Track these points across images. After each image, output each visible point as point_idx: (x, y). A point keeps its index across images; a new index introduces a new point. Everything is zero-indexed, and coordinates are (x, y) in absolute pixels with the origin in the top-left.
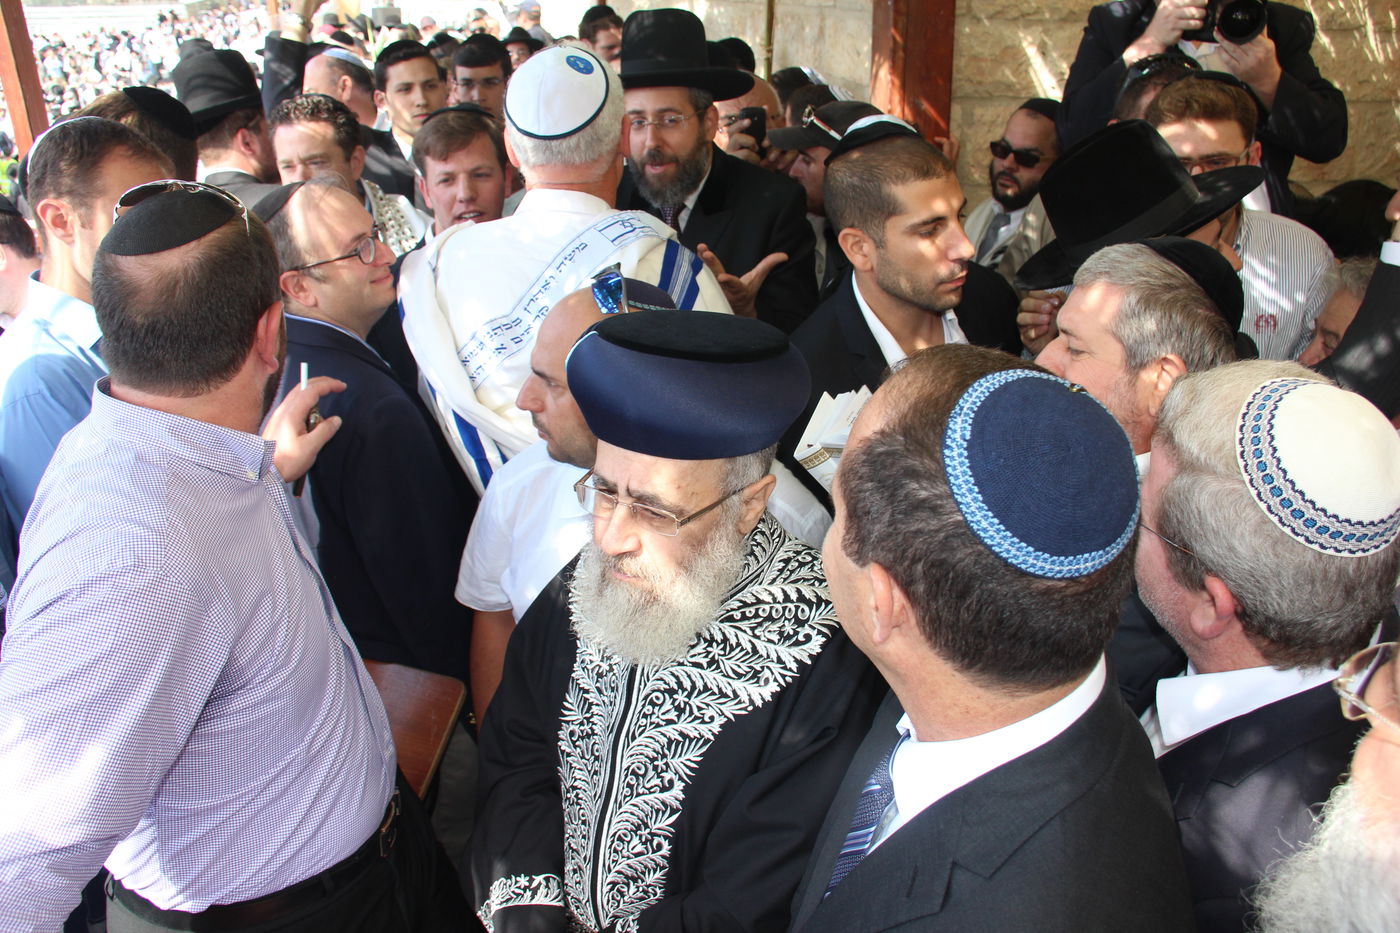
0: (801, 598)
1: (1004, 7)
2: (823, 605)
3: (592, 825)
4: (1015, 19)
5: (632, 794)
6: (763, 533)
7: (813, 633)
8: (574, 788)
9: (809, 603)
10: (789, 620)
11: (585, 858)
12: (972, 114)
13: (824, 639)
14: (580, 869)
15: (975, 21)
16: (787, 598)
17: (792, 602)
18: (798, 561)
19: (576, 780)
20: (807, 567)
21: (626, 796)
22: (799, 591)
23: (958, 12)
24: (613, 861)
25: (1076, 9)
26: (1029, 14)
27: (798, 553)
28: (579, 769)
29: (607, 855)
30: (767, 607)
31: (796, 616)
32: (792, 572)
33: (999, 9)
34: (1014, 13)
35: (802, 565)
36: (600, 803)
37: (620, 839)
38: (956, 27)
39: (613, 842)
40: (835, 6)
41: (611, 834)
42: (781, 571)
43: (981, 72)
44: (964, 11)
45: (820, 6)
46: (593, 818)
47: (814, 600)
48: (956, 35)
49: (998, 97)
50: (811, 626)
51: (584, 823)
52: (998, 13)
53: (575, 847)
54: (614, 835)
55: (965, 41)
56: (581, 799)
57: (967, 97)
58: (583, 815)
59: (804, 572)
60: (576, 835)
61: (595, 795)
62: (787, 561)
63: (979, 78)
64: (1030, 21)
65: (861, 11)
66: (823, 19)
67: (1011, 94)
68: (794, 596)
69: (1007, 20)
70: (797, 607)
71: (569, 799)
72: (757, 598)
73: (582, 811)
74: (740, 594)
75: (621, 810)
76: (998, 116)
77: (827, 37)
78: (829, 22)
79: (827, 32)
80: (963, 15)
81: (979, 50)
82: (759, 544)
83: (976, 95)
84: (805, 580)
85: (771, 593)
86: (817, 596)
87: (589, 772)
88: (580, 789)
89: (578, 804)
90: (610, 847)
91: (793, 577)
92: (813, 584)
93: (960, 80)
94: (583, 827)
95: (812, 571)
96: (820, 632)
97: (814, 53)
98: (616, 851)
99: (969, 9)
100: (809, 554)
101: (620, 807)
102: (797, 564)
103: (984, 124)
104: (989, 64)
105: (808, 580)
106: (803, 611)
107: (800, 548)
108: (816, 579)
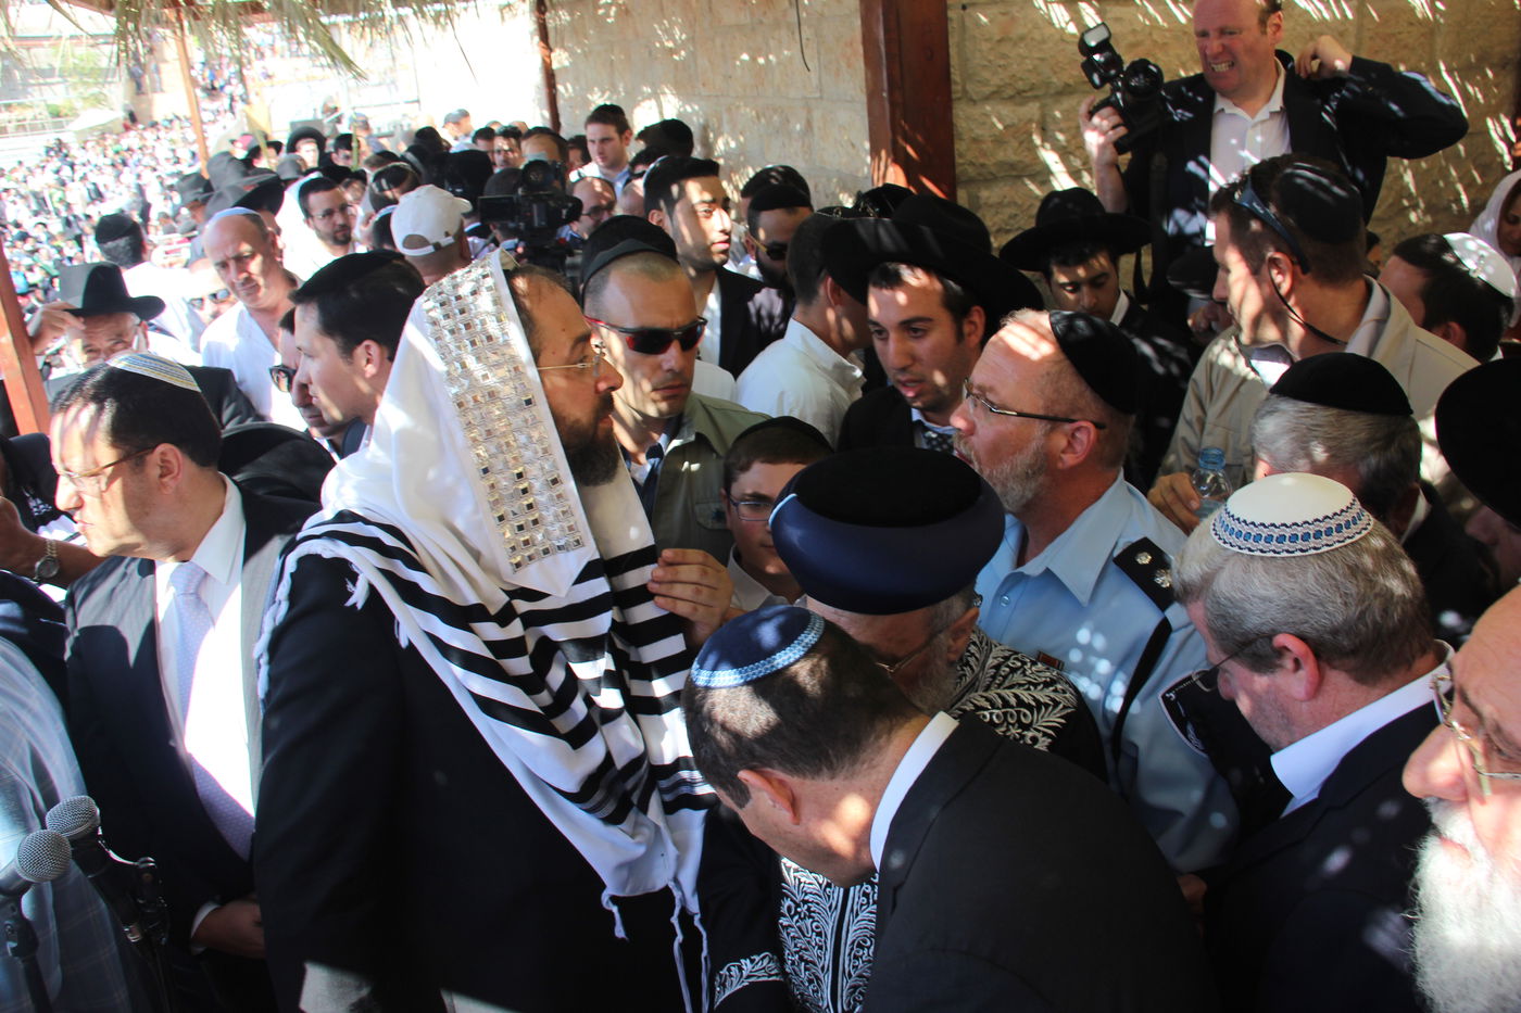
0: (1021, 703)
1: (999, 87)
2: (1043, 709)
3: (829, 937)
4: (1011, 98)
5: (868, 903)
6: (974, 643)
7: (1039, 735)
8: (805, 902)
9: (1029, 707)
10: (1013, 725)
11: (823, 968)
12: (978, 197)
13: (1050, 740)
14: (818, 978)
15: (971, 103)
16: (1006, 704)
17: (1012, 707)
18: (1008, 666)
19: (806, 894)
20: (1019, 672)
21: (862, 905)
22: (1016, 696)
23: (954, 96)
24: (854, 967)
25: (1071, 82)
26: (1024, 91)
27: (1007, 658)
28: (810, 884)
29: (847, 962)
30: (986, 713)
31: (1019, 721)
32: (1005, 677)
33: (995, 89)
34: (1010, 92)
35: (1013, 670)
36: (837, 914)
37: (859, 946)
38: (954, 111)
39: (852, 949)
40: (821, 98)
41: (849, 943)
42: (994, 677)
43: (984, 154)
44: (959, 95)
45: (805, 98)
46: (829, 930)
47: (1034, 704)
48: (954, 121)
49: (1002, 177)
50: (1036, 729)
51: (819, 934)
52: (994, 93)
53: (810, 959)
54: (853, 942)
55: (964, 125)
56: (814, 912)
57: (971, 181)
58: (817, 927)
59: (1018, 678)
60: (809, 947)
61: (830, 907)
62: (997, 667)
63: (982, 161)
64: (1028, 97)
65: (850, 102)
66: (809, 112)
67: (1014, 173)
68: (1013, 701)
69: (1004, 99)
70: (1018, 712)
71: (800, 913)
72: (975, 705)
73: (815, 924)
74: (959, 703)
75: (859, 918)
76: (1005, 197)
77: (816, 130)
78: (817, 115)
79: (816, 124)
80: (959, 99)
81: (979, 132)
82: (973, 655)
83: (981, 178)
84: (1020, 685)
85: (987, 699)
86: (1035, 700)
87: (820, 885)
88: (812, 902)
89: (810, 917)
90: (850, 955)
91: (1007, 684)
92: (1029, 689)
93: (963, 164)
94: (818, 938)
95: (1025, 675)
96: (1045, 734)
97: (803, 146)
98: (856, 957)
99: (965, 91)
100: (1017, 659)
101: (857, 915)
102: (1007, 669)
103: (991, 206)
104: (990, 145)
105: (1023, 685)
106: (1025, 715)
107: (1007, 654)
108: (1030, 683)
